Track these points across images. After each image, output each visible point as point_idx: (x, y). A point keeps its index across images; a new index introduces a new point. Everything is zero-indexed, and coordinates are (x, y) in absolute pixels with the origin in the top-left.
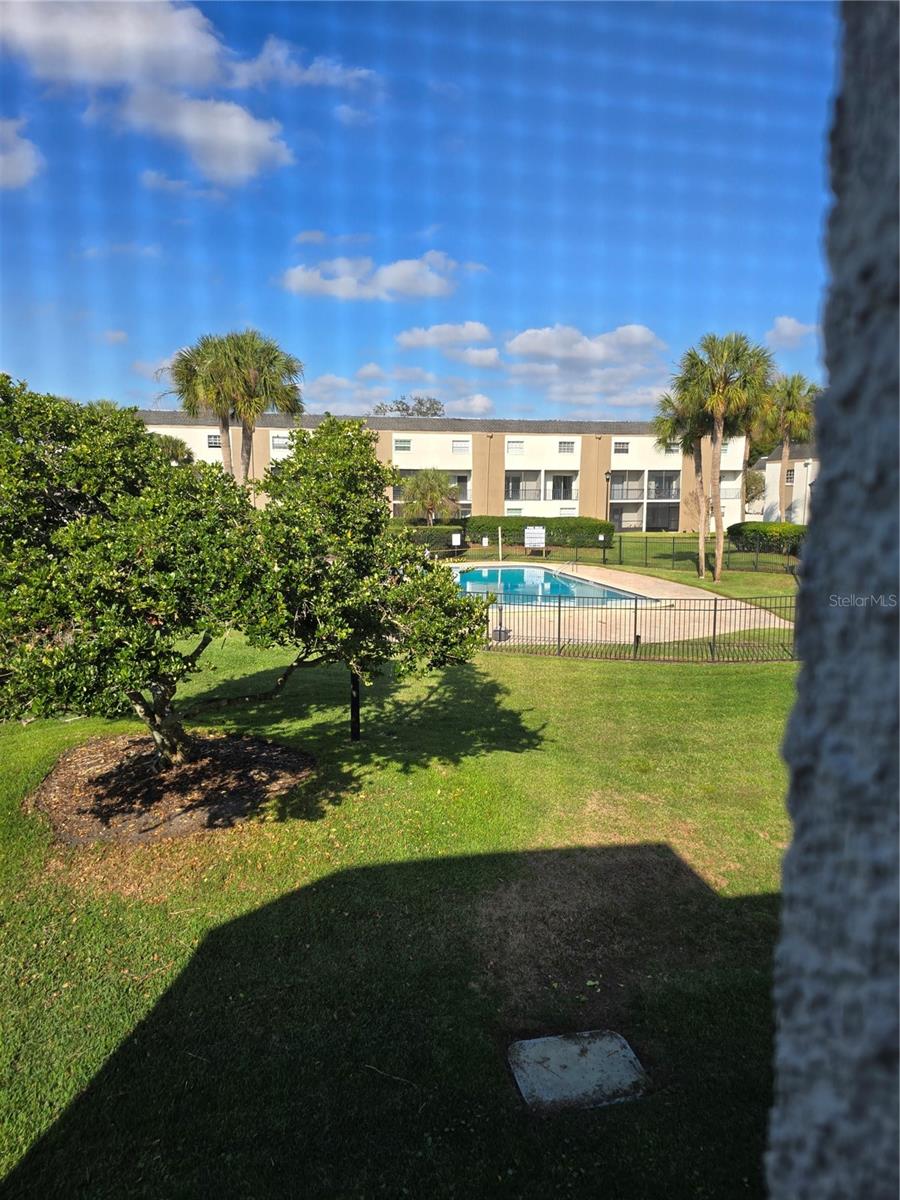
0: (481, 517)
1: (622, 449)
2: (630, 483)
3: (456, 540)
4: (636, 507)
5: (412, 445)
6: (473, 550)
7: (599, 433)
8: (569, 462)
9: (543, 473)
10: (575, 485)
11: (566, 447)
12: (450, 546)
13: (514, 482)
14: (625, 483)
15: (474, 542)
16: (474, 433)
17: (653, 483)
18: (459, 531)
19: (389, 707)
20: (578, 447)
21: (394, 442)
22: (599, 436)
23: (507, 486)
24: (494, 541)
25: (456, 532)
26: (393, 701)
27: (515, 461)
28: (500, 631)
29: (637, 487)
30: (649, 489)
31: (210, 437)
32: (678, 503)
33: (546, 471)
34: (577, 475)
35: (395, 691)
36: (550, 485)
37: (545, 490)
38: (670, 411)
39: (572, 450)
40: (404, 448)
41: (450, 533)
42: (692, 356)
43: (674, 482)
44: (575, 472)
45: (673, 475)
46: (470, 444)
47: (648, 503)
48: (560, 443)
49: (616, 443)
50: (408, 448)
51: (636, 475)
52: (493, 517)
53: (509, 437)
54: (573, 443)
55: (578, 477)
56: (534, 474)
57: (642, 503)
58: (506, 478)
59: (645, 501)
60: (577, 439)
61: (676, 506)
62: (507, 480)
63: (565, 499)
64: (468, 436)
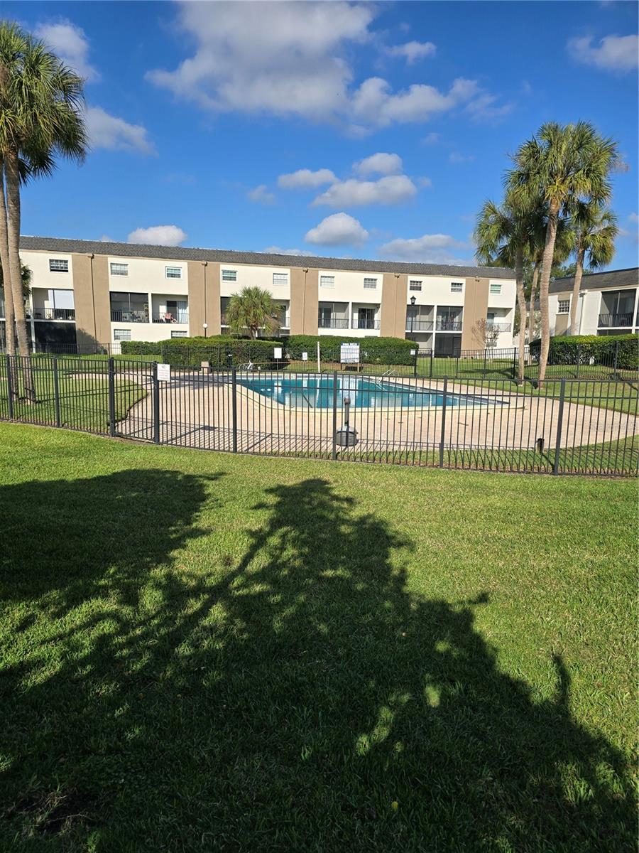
0: (300, 336)
1: (416, 286)
2: (422, 316)
3: (278, 353)
4: (426, 336)
5: (237, 276)
6: (293, 365)
7: (398, 272)
8: (372, 296)
9: (350, 305)
10: (377, 316)
11: (370, 283)
12: (273, 359)
13: (327, 311)
14: (418, 316)
15: (293, 359)
16: (292, 267)
17: (441, 317)
18: (280, 346)
19: (151, 599)
20: (380, 284)
21: (221, 272)
22: (397, 274)
23: (320, 316)
24: (312, 357)
25: (277, 346)
26: (169, 576)
27: (327, 293)
28: (347, 432)
29: (427, 320)
30: (437, 322)
31: (51, 261)
32: (461, 334)
33: (353, 303)
34: (378, 308)
35: (179, 543)
36: (356, 316)
37: (352, 319)
38: (492, 218)
39: (374, 286)
40: (230, 279)
41: (272, 348)
42: (532, 146)
43: (457, 317)
44: (377, 305)
45: (457, 310)
46: (288, 277)
47: (436, 334)
48: (365, 279)
49: (411, 281)
50: (234, 279)
51: (427, 309)
52: (311, 337)
53: (322, 272)
54: (376, 280)
55: (380, 309)
56: (342, 306)
57: (432, 333)
58: (319, 309)
59: (434, 332)
60: (379, 277)
61: (459, 337)
62: (320, 310)
63: (368, 328)
64: (287, 270)
